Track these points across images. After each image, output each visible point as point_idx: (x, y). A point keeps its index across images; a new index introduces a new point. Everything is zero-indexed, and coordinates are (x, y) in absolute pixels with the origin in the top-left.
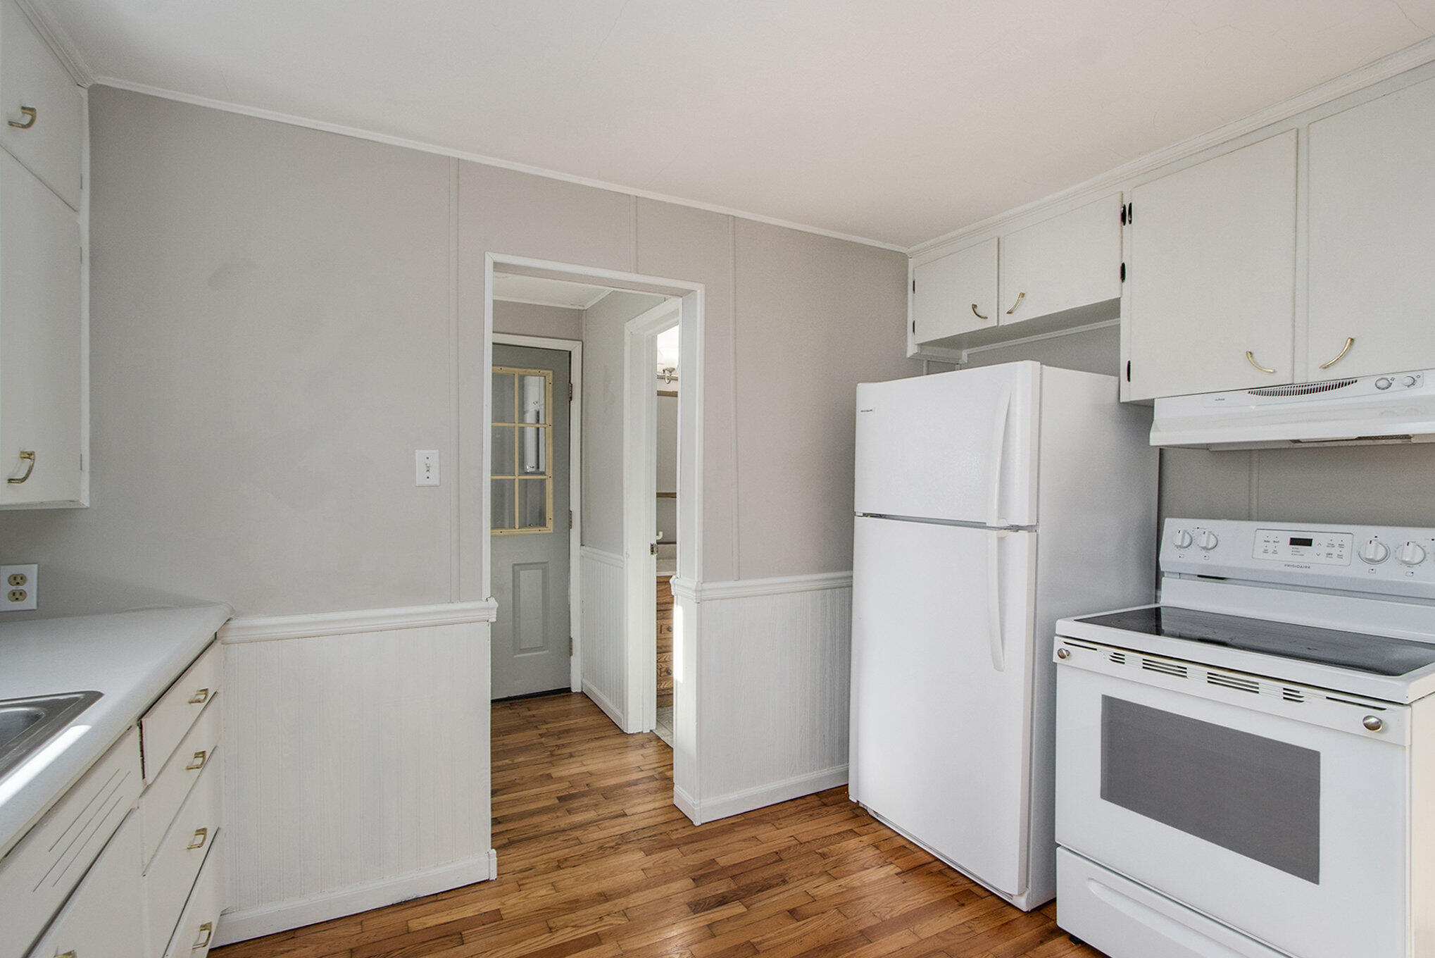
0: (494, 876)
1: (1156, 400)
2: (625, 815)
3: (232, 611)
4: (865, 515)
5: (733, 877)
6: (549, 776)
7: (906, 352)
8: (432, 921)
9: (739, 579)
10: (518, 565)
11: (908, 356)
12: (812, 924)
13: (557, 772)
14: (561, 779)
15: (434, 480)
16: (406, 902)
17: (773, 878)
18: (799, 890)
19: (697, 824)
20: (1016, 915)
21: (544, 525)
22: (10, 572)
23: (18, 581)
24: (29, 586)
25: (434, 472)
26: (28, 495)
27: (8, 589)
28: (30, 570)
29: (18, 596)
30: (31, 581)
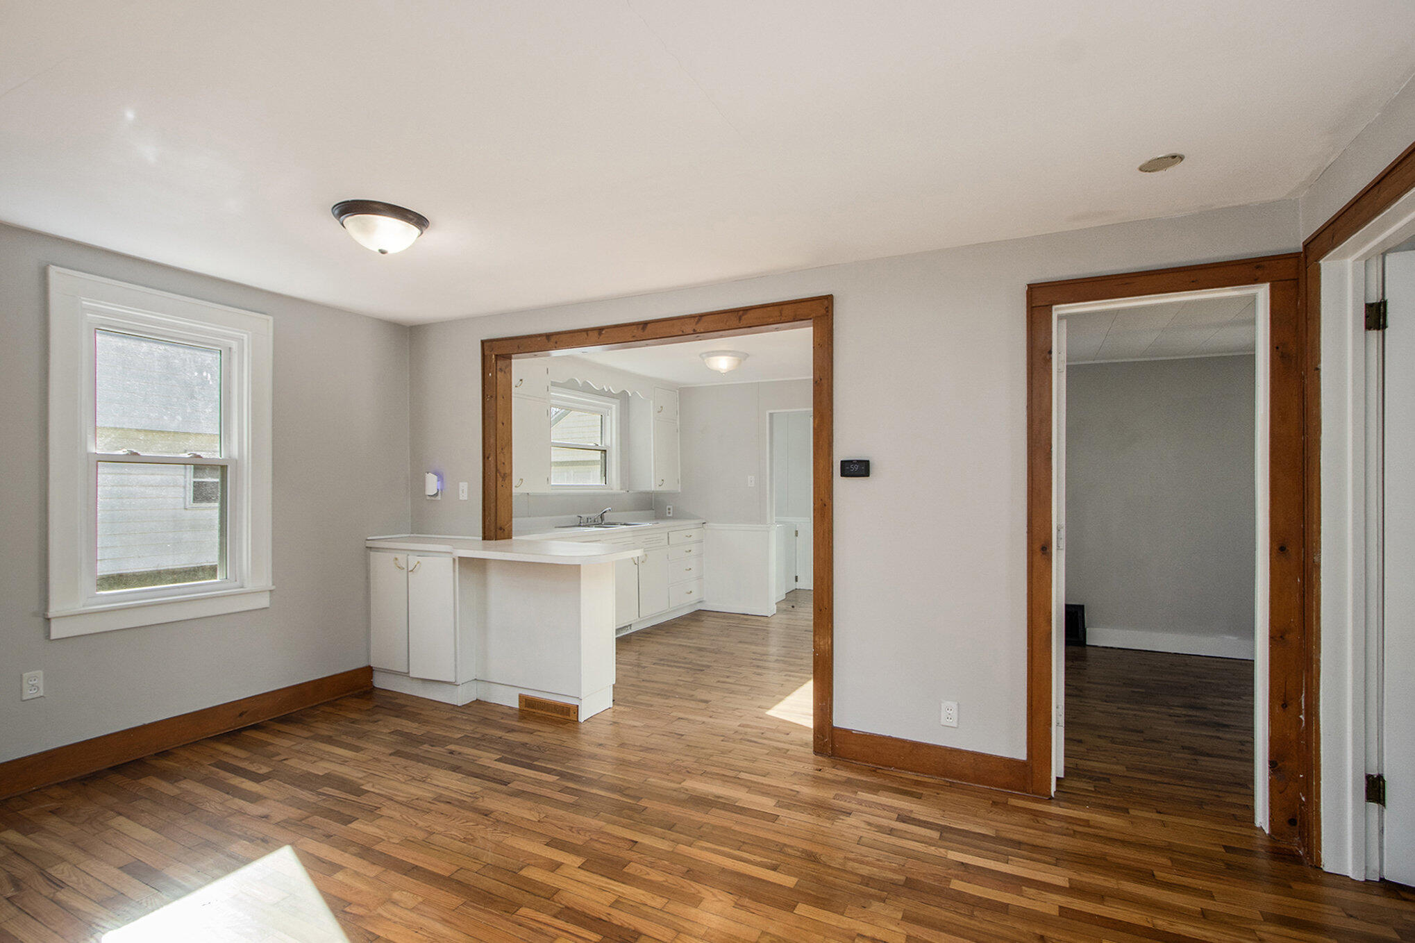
0: (772, 616)
3: (706, 520)
15: (753, 485)
16: (744, 614)
22: (668, 507)
23: (669, 509)
24: (671, 511)
25: (753, 482)
26: (664, 488)
27: (668, 511)
28: (671, 507)
29: (669, 513)
30: (672, 509)
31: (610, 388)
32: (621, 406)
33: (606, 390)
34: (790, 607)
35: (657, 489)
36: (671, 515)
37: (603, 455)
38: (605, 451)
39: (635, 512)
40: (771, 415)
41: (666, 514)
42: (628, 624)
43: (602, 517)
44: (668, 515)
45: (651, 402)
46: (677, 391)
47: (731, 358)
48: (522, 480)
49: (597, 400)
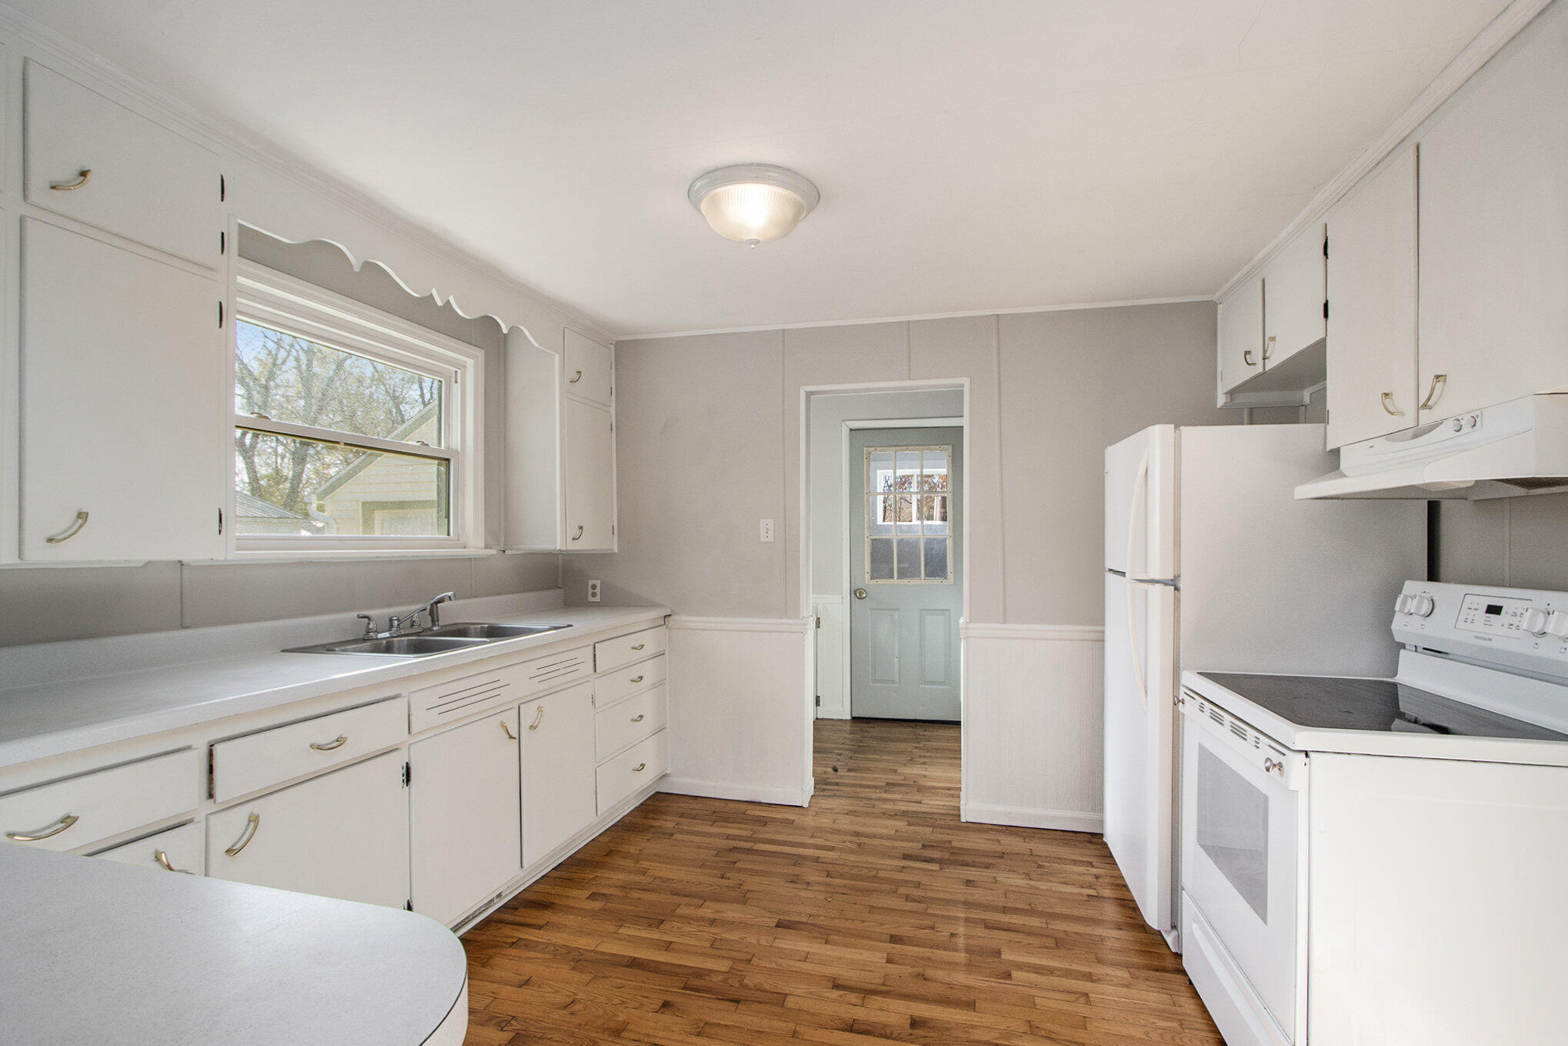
0: (806, 805)
1: (1341, 449)
2: (920, 803)
3: (672, 611)
4: (1110, 570)
5: (951, 853)
6: (895, 771)
7: (1216, 404)
8: (758, 813)
9: (1005, 623)
10: (924, 610)
11: (1219, 406)
12: (975, 891)
13: (901, 770)
14: (901, 774)
15: (771, 539)
16: (753, 802)
17: (980, 863)
18: (992, 875)
19: (963, 820)
20: (1166, 952)
21: (946, 578)
22: (591, 582)
23: (594, 587)
24: (598, 590)
25: (771, 533)
26: (582, 545)
27: (590, 591)
28: (598, 583)
29: (594, 595)
30: (598, 588)
31: (451, 299)
32: (487, 365)
33: (440, 303)
34: (830, 770)
35: (570, 547)
36: (597, 599)
37: (443, 469)
38: (448, 460)
39: (515, 596)
40: (809, 394)
41: (587, 598)
42: (495, 895)
43: (433, 614)
44: (591, 599)
45: (557, 357)
46: (613, 346)
47: (780, 190)
48: (82, 516)
49: (427, 340)
